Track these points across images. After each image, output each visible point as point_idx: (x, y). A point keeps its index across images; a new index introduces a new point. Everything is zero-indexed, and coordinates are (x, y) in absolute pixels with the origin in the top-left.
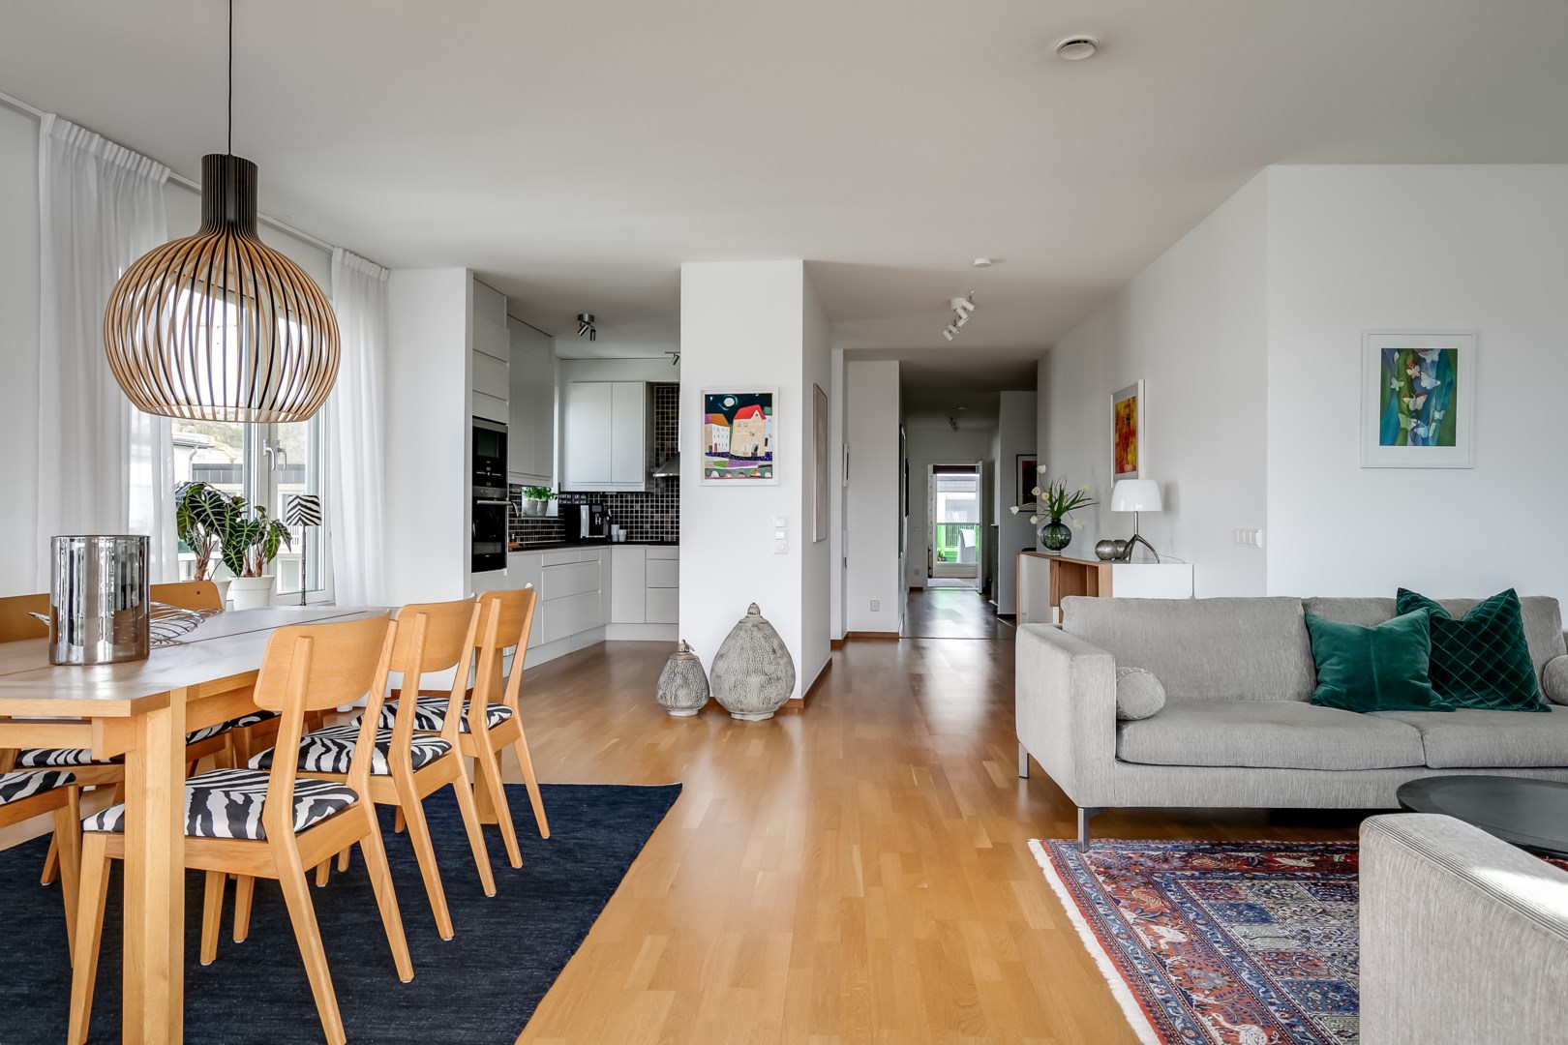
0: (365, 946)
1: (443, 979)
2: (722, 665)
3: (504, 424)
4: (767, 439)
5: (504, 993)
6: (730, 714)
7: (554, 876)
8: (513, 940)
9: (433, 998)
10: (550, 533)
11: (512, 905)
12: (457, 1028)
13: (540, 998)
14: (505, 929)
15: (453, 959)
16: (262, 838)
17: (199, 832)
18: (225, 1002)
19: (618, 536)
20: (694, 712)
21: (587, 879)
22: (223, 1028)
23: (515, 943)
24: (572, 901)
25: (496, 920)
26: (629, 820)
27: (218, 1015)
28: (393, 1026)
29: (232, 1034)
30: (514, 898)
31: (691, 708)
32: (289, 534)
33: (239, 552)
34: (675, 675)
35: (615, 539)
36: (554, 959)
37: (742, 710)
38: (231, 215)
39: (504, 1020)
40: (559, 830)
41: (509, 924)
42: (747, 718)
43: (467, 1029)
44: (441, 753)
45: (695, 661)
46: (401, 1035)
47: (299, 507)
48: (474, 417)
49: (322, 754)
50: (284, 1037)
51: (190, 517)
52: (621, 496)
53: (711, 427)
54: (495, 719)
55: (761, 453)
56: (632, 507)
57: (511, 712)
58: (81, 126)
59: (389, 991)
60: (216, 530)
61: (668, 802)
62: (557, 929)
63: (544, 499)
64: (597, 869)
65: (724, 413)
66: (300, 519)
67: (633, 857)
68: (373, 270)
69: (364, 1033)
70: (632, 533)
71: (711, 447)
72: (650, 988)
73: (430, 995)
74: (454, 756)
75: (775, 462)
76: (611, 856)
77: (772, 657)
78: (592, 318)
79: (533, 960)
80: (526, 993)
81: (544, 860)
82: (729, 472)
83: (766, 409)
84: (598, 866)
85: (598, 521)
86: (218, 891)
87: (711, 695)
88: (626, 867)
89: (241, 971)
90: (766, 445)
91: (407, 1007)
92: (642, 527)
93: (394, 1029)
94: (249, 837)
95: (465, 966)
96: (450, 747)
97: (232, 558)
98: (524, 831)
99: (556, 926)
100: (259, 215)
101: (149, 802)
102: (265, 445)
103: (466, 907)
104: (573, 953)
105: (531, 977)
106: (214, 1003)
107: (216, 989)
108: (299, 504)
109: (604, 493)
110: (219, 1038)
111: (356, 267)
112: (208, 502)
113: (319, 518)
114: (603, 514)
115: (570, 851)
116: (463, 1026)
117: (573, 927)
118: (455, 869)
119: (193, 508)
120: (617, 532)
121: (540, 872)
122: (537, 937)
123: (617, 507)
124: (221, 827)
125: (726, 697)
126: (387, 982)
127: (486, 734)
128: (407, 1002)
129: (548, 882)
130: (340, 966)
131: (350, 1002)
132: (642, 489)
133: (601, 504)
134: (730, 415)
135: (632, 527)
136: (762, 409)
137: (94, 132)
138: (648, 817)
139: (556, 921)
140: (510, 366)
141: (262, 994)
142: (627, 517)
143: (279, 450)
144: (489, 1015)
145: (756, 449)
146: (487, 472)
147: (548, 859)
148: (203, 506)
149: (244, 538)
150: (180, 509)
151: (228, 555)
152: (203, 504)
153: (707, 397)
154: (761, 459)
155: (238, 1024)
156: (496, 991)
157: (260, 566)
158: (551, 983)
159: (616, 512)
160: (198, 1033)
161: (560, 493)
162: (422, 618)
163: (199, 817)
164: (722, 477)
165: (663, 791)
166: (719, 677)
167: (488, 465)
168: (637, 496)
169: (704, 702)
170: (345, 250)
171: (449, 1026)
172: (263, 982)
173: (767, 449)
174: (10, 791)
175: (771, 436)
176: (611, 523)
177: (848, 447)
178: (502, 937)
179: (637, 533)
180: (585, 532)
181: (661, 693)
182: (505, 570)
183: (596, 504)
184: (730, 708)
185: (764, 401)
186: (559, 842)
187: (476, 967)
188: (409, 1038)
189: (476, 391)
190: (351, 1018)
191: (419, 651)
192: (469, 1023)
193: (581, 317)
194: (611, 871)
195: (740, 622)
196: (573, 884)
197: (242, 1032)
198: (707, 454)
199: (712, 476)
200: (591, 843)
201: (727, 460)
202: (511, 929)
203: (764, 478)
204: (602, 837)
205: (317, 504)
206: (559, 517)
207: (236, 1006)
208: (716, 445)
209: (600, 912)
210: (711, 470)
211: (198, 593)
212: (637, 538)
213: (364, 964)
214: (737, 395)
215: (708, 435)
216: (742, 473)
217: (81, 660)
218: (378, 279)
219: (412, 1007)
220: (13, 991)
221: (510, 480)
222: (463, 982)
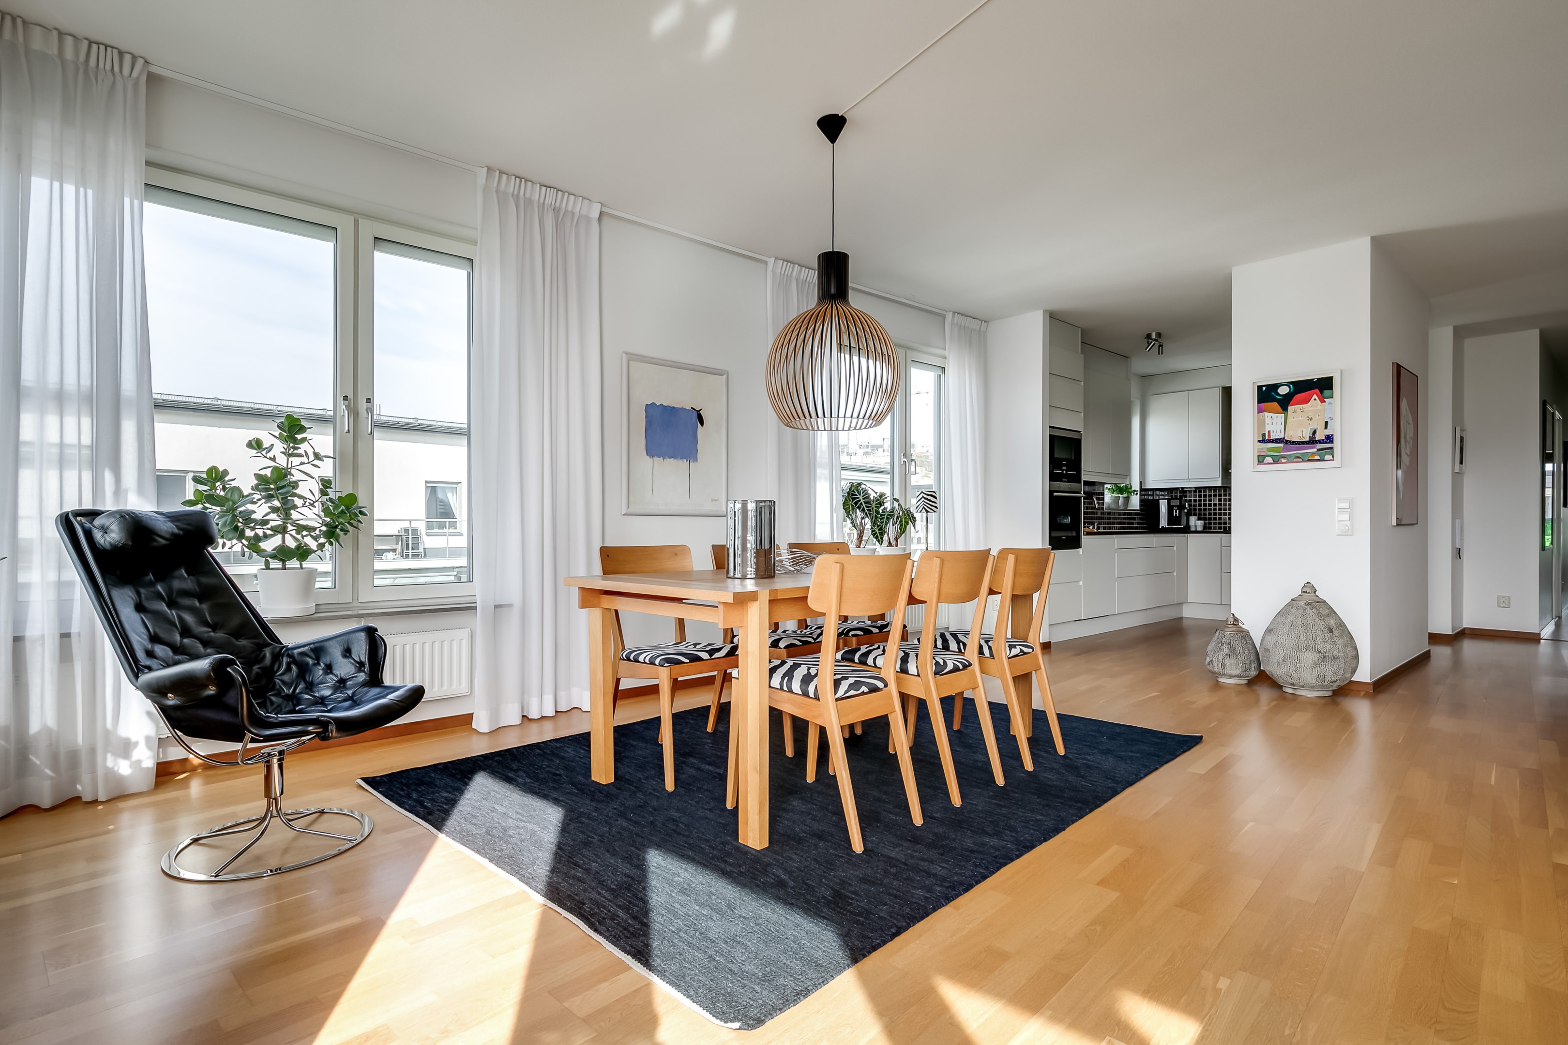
0: (902, 796)
1: (942, 830)
2: (1271, 639)
3: (1080, 432)
4: (1326, 423)
5: (980, 852)
6: (1281, 687)
7: (1055, 783)
8: (1002, 818)
9: (930, 840)
10: (1133, 523)
11: (1013, 794)
12: (937, 865)
13: (1005, 864)
14: (1001, 810)
15: (954, 819)
16: (817, 698)
17: (785, 688)
18: (809, 806)
19: (1196, 526)
20: (1244, 681)
21: (1081, 791)
22: (802, 820)
23: (1003, 821)
24: (1061, 803)
25: (997, 802)
26: (1138, 755)
27: (803, 812)
28: (897, 850)
29: (805, 825)
30: (1016, 791)
31: (1239, 676)
32: (915, 518)
33: (881, 529)
34: (1223, 644)
35: (1193, 529)
36: (1028, 840)
37: (1292, 684)
38: (833, 291)
39: (971, 870)
40: (1075, 751)
41: (1005, 807)
42: (1299, 692)
43: (943, 868)
44: (961, 667)
45: (1245, 635)
46: (899, 857)
47: (923, 499)
48: (1050, 427)
49: (879, 655)
50: (831, 836)
51: (852, 505)
52: (1200, 492)
53: (1264, 416)
54: (1015, 651)
55: (1319, 436)
56: (1210, 500)
57: (1033, 648)
58: (788, 262)
59: (904, 828)
60: (866, 513)
61: (1182, 748)
62: (1040, 820)
63: (1125, 495)
64: (1093, 785)
65: (1278, 401)
66: (924, 507)
67: (1131, 784)
68: (975, 324)
69: (877, 848)
70: (1210, 523)
71: (1264, 435)
72: (1098, 884)
73: (929, 838)
74: (974, 671)
75: (1337, 445)
76: (1109, 779)
77: (1328, 635)
78: (1159, 335)
79: (1012, 836)
80: (996, 857)
81: (1052, 769)
82: (1283, 457)
83: (1327, 393)
84: (1095, 783)
85: (1176, 513)
86: (815, 735)
87: (1262, 668)
88: (1119, 789)
89: (825, 791)
90: (1326, 428)
91: (910, 841)
92: (1220, 519)
93: (897, 852)
94: (810, 696)
95: (961, 827)
96: (970, 665)
97: (876, 533)
98: (1046, 746)
99: (1039, 817)
100: (850, 284)
101: (749, 660)
102: (902, 457)
103: (979, 788)
104: (1045, 840)
105: (1003, 848)
106: (803, 804)
107: (808, 797)
108: (923, 497)
109: (1183, 488)
110: (798, 825)
111: (963, 324)
112: (862, 495)
113: (936, 507)
114: (1181, 507)
115: (1077, 767)
116: (941, 864)
117: (1053, 822)
118: (983, 761)
119: (853, 499)
120: (1195, 523)
121: (1045, 777)
122: (1022, 822)
123: (1195, 501)
124: (796, 686)
125: (1273, 668)
126: (905, 821)
127: (1005, 661)
128: (912, 838)
129: (1049, 786)
130: (881, 804)
131: (878, 827)
132: (1220, 484)
133: (1180, 499)
134: (1285, 403)
135: (1210, 519)
136: (1321, 392)
137: (794, 264)
138: (1158, 756)
139: (1042, 815)
140: (1084, 384)
141: (830, 807)
142: (1205, 510)
143: (912, 460)
144: (963, 863)
145: (1314, 432)
146: (1063, 470)
147: (1055, 769)
148: (858, 498)
149: (885, 520)
150: (846, 499)
151: (875, 531)
152: (859, 496)
153: (1260, 388)
154: (1320, 442)
155: (810, 820)
156: (975, 849)
157: (896, 539)
158: (1018, 857)
159: (1195, 505)
160: (789, 818)
161: (1142, 490)
162: (937, 561)
163: (787, 678)
164: (1276, 462)
165: (1182, 739)
166: (1267, 650)
167: (1064, 465)
168: (1215, 491)
169: (1253, 673)
170: (954, 313)
171: (932, 862)
172: (834, 800)
173: (1327, 432)
174: (712, 652)
175: (1331, 419)
176: (1189, 514)
177: (1462, 430)
178: (996, 814)
179: (1215, 523)
180: (1163, 523)
181: (1208, 660)
182: (1080, 550)
183: (1176, 498)
184: (1280, 682)
185: (1324, 385)
186: (1070, 759)
187: (968, 829)
188: (903, 860)
189: (1051, 406)
190: (874, 837)
191: (936, 585)
192: (946, 864)
193: (1149, 336)
194: (1105, 789)
195: (1292, 600)
196: (1067, 791)
197: (810, 825)
198: (1259, 441)
199: (1265, 461)
200: (1097, 765)
201: (1281, 445)
202: (1004, 811)
203: (1324, 460)
204: (1108, 763)
205: (935, 497)
206: (1141, 510)
207: (814, 809)
208: (1269, 432)
209: (1081, 817)
210: (1264, 457)
211: (838, 549)
212: (1215, 528)
213: (896, 807)
214: (1292, 383)
215: (1261, 424)
216: (1299, 458)
217: (739, 576)
218: (980, 330)
219: (913, 842)
220: (716, 771)
221: (1084, 478)
222: (954, 836)
